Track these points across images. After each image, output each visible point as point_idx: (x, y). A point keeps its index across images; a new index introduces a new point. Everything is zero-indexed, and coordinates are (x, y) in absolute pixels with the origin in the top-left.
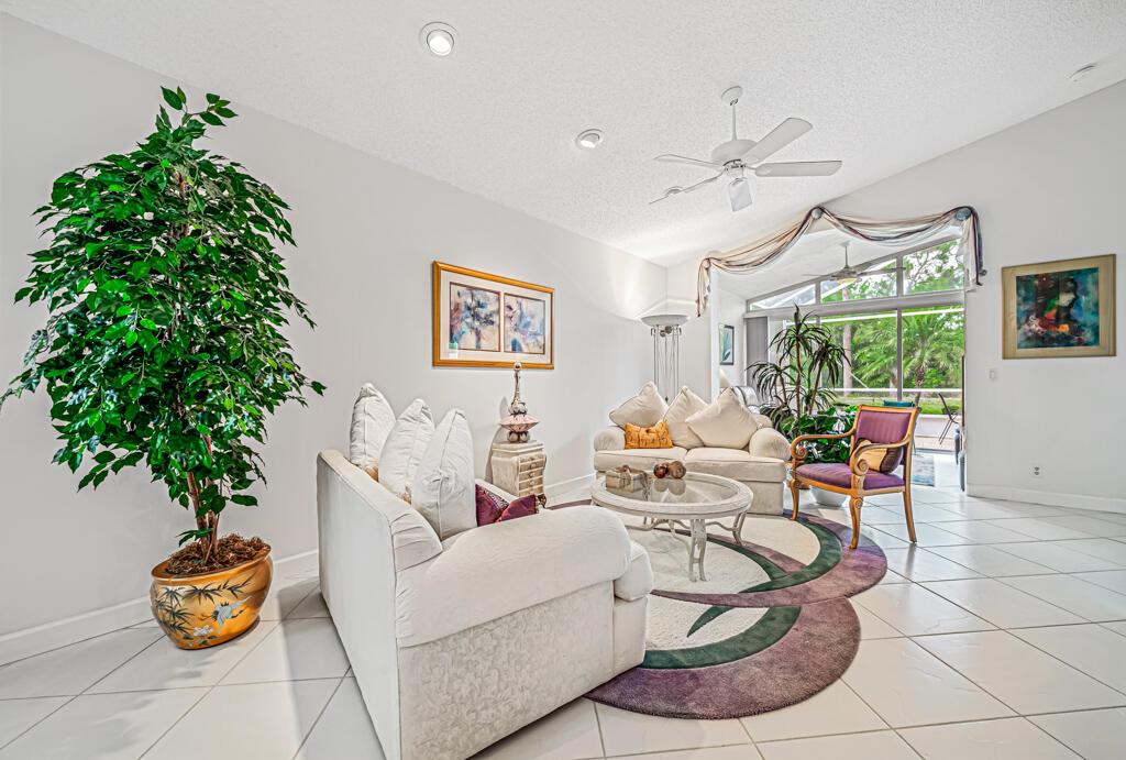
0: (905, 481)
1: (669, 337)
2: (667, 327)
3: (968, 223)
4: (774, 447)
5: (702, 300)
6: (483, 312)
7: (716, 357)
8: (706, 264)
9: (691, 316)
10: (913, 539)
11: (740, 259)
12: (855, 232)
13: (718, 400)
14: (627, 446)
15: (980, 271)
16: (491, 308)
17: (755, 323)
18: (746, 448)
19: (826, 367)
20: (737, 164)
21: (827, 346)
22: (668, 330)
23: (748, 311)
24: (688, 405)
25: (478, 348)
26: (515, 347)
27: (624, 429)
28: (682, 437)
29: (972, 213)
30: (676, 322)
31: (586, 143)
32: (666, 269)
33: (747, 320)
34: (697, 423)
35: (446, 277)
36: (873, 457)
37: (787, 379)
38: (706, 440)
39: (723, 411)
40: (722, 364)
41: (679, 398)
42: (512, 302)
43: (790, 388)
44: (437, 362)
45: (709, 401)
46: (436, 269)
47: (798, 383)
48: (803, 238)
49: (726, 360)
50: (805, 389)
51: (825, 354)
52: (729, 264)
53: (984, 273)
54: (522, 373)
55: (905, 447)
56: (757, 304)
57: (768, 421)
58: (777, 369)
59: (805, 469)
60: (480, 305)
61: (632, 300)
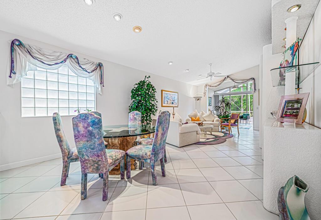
0: (237, 125)
1: (199, 101)
2: (198, 99)
3: (253, 81)
4: (218, 121)
5: (205, 93)
6: (168, 97)
7: (208, 104)
8: (206, 86)
9: (203, 96)
10: (239, 134)
11: (212, 85)
12: (234, 81)
13: (208, 113)
14: (192, 121)
15: (255, 90)
16: (169, 97)
17: (216, 97)
18: (213, 121)
19: (228, 107)
20: (211, 76)
21: (228, 103)
22: (199, 99)
23: (215, 94)
24: (203, 114)
25: (167, 104)
26: (173, 103)
27: (191, 118)
28: (202, 119)
29: (254, 79)
30: (200, 98)
31: (187, 71)
32: (197, 87)
33: (214, 96)
34: (204, 117)
35: (163, 92)
36: (233, 121)
37: (221, 109)
38: (206, 120)
39: (209, 115)
40: (209, 106)
41: (201, 112)
42: (172, 95)
43: (222, 111)
44: (162, 106)
45: (206, 113)
46: (162, 91)
47: (223, 110)
48: (225, 82)
49: (210, 105)
50: (224, 111)
51: (228, 104)
52: (210, 86)
53: (256, 90)
54: (174, 108)
55: (238, 120)
56: (217, 92)
57: (217, 116)
58: (219, 107)
59: (223, 124)
60: (168, 96)
61: (191, 94)
